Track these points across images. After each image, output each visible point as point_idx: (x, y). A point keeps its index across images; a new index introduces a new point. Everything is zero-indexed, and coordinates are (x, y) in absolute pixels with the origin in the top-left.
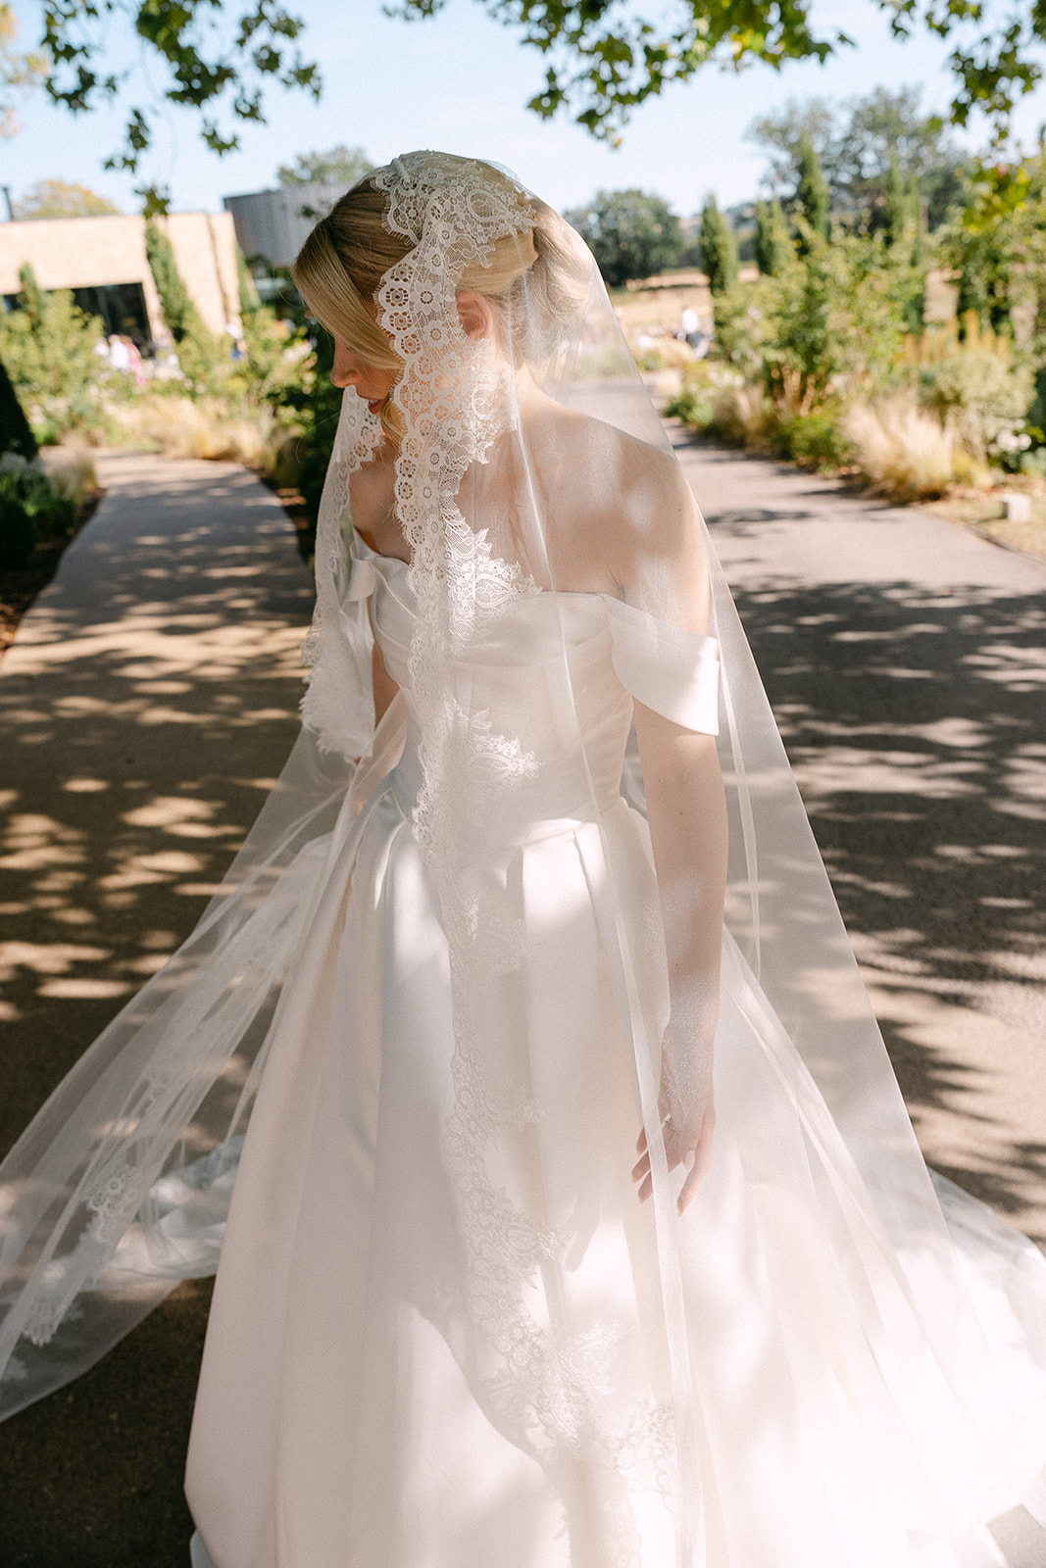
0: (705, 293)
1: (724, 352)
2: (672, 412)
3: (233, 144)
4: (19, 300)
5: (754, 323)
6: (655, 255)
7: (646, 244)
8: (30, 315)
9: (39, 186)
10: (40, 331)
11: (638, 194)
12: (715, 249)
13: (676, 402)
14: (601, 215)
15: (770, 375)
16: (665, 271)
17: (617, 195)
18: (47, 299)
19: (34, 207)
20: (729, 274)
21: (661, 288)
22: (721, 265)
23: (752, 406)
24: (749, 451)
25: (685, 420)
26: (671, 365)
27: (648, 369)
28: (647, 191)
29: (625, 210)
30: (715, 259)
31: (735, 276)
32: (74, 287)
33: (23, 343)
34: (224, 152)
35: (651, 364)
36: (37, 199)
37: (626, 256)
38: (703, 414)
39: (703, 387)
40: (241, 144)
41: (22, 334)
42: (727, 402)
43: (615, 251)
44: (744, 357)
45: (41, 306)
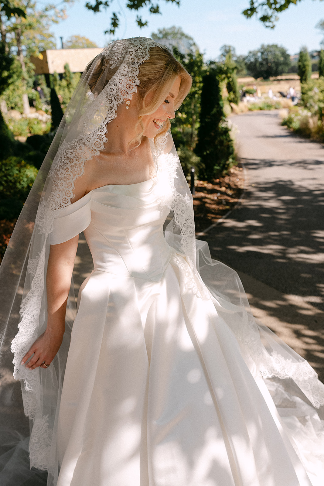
0: (298, 82)
1: (304, 103)
2: (284, 124)
3: (146, 24)
4: (64, 75)
5: (315, 93)
6: (280, 68)
7: (277, 64)
8: (67, 80)
9: (72, 37)
10: (70, 86)
11: (276, 46)
12: (304, 66)
13: (286, 120)
14: (262, 53)
15: (321, 112)
16: (284, 74)
17: (269, 46)
18: (73, 76)
19: (70, 44)
20: (308, 75)
21: (282, 80)
22: (306, 72)
23: (314, 123)
24: (311, 139)
25: (289, 127)
26: (284, 107)
27: (276, 108)
28: (279, 45)
29: (271, 52)
30: (304, 70)
31: (310, 77)
32: (81, 72)
33: (64, 90)
34: (142, 27)
35: (277, 106)
36: (71, 42)
37: (270, 68)
38: (296, 125)
39: (296, 115)
40: (148, 24)
41: (64, 87)
42: (305, 121)
43: (266, 66)
44: (311, 105)
45: (70, 78)
